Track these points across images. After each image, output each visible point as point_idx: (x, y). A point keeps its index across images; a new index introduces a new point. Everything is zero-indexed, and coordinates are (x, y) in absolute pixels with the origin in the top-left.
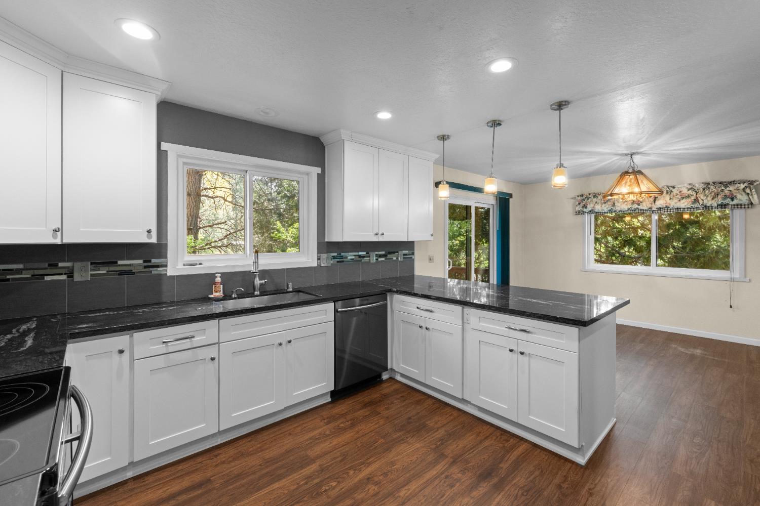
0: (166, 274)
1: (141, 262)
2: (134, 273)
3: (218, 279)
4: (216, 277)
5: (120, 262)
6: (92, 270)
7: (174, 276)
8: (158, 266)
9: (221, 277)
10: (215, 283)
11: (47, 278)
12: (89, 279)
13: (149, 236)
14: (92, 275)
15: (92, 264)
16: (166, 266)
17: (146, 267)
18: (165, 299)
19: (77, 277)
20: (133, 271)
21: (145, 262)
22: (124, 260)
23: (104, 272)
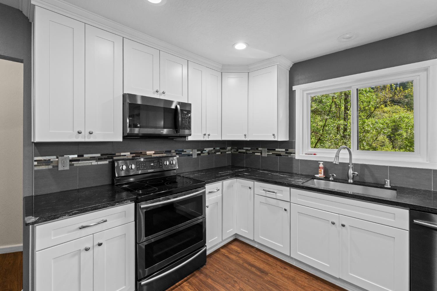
0: (295, 158)
1: (284, 150)
2: (281, 156)
3: (321, 165)
4: (319, 164)
5: (276, 150)
6: (267, 152)
7: (299, 160)
8: (291, 153)
9: (323, 164)
10: (319, 168)
11: (256, 154)
12: (266, 156)
13: (275, 137)
14: (268, 154)
15: (268, 149)
16: (295, 153)
17: (286, 153)
18: (294, 172)
19: (263, 155)
20: (281, 154)
21: (286, 150)
22: (278, 149)
23: (271, 154)
